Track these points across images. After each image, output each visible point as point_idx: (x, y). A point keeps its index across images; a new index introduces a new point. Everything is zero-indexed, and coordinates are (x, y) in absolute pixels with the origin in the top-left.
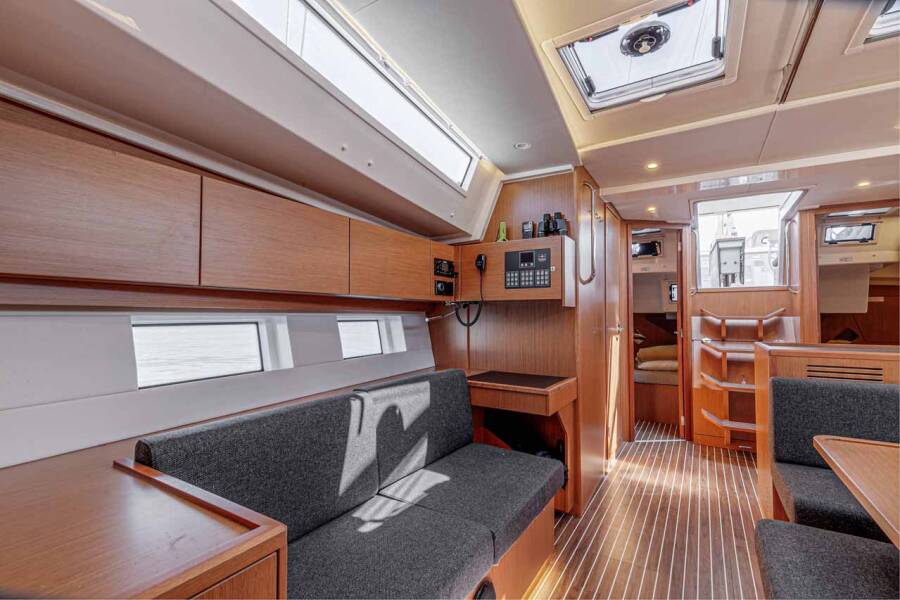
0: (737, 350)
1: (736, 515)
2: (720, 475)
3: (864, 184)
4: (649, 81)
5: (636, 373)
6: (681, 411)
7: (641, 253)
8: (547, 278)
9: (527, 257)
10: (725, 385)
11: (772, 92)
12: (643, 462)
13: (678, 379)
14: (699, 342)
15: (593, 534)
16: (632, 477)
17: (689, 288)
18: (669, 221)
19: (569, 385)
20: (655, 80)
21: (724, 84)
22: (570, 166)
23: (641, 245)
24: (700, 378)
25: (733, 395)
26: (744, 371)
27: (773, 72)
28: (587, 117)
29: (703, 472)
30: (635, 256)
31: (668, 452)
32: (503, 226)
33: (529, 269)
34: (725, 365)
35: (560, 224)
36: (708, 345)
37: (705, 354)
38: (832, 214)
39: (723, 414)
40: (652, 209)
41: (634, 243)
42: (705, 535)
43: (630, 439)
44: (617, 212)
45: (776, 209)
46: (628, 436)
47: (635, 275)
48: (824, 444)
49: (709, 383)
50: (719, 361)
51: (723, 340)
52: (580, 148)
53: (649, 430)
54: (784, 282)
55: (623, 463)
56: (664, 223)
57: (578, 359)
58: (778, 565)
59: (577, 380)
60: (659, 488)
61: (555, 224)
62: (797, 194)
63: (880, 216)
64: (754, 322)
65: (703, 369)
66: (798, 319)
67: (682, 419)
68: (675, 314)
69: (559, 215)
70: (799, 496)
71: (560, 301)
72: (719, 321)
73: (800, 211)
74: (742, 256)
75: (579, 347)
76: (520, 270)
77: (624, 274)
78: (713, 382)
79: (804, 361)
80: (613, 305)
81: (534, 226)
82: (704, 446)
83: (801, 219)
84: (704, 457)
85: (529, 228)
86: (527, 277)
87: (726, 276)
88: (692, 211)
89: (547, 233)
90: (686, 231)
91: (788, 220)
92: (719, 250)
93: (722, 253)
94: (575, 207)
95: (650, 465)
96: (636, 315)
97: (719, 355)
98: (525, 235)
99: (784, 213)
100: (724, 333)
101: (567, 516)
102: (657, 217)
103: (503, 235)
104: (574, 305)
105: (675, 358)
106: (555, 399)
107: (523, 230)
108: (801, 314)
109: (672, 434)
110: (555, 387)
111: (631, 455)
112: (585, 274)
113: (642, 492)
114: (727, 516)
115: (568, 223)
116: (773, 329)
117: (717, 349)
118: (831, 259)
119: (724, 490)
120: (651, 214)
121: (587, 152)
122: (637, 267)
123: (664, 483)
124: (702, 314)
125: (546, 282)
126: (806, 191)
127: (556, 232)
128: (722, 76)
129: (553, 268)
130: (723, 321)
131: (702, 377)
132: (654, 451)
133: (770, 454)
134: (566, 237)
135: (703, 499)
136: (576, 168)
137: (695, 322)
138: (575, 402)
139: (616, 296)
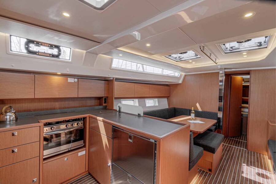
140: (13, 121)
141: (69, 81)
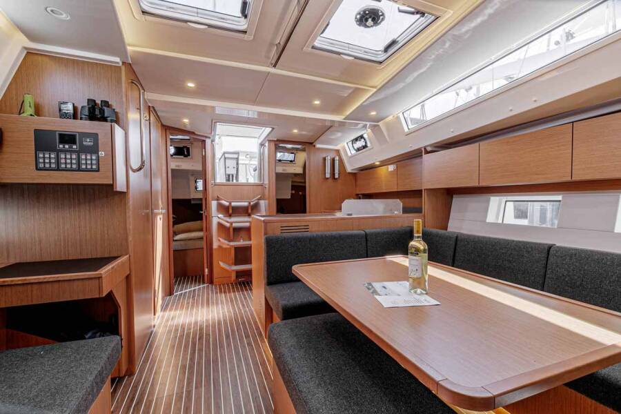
0: (239, 221)
1: (244, 323)
2: (232, 301)
3: (295, 131)
4: (195, 10)
5: (175, 243)
6: (205, 265)
7: (175, 154)
8: (94, 162)
9: (68, 139)
10: (232, 244)
11: (269, 58)
12: (182, 308)
13: (203, 244)
14: (217, 218)
15: (148, 383)
16: (175, 322)
17: (210, 182)
18: (196, 133)
19: (123, 263)
20: (199, 11)
21: (246, 39)
22: (117, 59)
23: (175, 148)
24: (218, 242)
25: (237, 249)
26: (243, 234)
27: (271, 44)
28: (138, 15)
29: (222, 303)
30: (172, 156)
31: (199, 295)
32: (29, 99)
33: (71, 152)
34: (231, 230)
35: (107, 112)
36: (222, 219)
37: (220, 225)
38: (281, 145)
39: (231, 262)
40: (186, 121)
41: (171, 146)
42: (229, 345)
43: (171, 293)
44: (158, 116)
45: (256, 139)
46: (169, 292)
47: (173, 170)
48: (298, 270)
49: (223, 243)
50: (229, 229)
51: (230, 216)
52: (129, 45)
53: (183, 283)
54: (260, 181)
55: (167, 314)
56: (193, 133)
57: (130, 238)
58: (286, 350)
59: (130, 256)
60: (196, 323)
61: (102, 111)
62: (268, 130)
63: (297, 149)
64: (246, 204)
65: (219, 235)
66: (267, 201)
67: (206, 270)
68: (201, 199)
69: (106, 103)
70: (284, 302)
71: (111, 186)
72: (227, 204)
73: (269, 141)
74: (237, 164)
75: (130, 227)
76: (58, 152)
77: (164, 168)
78: (225, 243)
79: (279, 224)
80: (157, 192)
81: (75, 108)
82: (220, 285)
83: (269, 145)
84: (221, 292)
85: (69, 108)
86: (68, 159)
87: (229, 175)
88: (213, 128)
89: (92, 117)
90: (208, 142)
91: (262, 145)
92: (225, 158)
93: (227, 161)
94: (124, 99)
95: (187, 308)
96: (174, 201)
97: (228, 225)
98: (63, 115)
99: (260, 141)
100: (231, 211)
101: (121, 379)
102: (189, 128)
103: (29, 110)
104: (125, 190)
105: (201, 230)
106: (109, 278)
107: (60, 110)
108: (269, 199)
109: (199, 282)
110: (109, 267)
111: (173, 305)
112: (135, 163)
113: (184, 332)
114: (238, 327)
115: (116, 114)
116: (255, 207)
117: (227, 221)
118: (280, 169)
119: (235, 310)
120: (184, 124)
121: (134, 52)
122: (174, 164)
123: (199, 319)
124: (218, 199)
125: (94, 167)
126: (273, 129)
127: (104, 119)
128: (245, 32)
129: (102, 154)
130: (230, 203)
131: (219, 240)
132: (189, 298)
133: (264, 282)
134: (116, 126)
135: (224, 320)
136: (123, 63)
137: (214, 204)
138: (128, 278)
139: (159, 185)
141: (390, 170)
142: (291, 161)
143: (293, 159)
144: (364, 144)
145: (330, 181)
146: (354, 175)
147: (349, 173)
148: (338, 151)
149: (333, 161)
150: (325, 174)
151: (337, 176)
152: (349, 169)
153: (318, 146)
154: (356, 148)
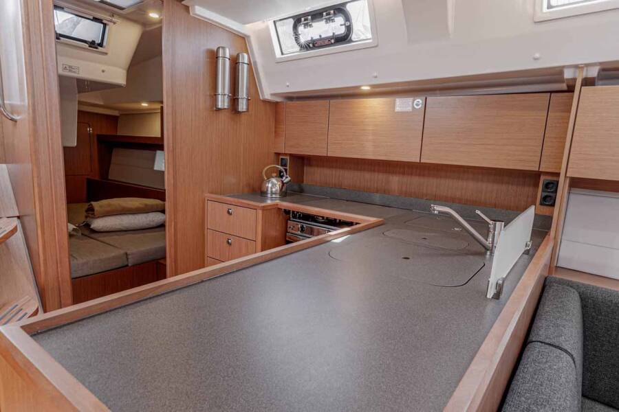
140: (275, 194)
141: (398, 109)
142: (92, 44)
143: (98, 41)
144: (341, 31)
145: (223, 117)
146: (273, 107)
147: (266, 102)
148: (243, 39)
149: (235, 63)
150: (214, 95)
151: (242, 106)
152: (268, 91)
153: (200, 11)
154: (303, 40)
